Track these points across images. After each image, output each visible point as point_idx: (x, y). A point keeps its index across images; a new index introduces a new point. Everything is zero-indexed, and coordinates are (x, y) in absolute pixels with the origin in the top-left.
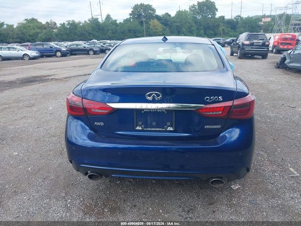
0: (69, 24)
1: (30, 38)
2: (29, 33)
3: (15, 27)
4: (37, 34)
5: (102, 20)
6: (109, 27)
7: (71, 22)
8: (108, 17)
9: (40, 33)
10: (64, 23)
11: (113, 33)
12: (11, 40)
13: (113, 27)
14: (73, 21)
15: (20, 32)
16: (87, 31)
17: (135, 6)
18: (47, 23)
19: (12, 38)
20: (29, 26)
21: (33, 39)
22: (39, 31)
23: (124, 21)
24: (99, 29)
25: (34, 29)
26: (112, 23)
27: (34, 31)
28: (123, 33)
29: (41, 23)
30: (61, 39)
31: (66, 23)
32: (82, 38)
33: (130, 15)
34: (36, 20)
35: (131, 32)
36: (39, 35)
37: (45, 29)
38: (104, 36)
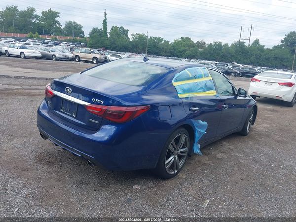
0: (215, 45)
1: (178, 54)
2: (179, 50)
3: (170, 43)
4: (185, 51)
5: (249, 45)
6: (254, 52)
7: (217, 44)
8: (256, 42)
9: (188, 50)
10: (211, 44)
11: (256, 58)
12: (164, 53)
13: (259, 52)
14: (220, 42)
15: (172, 48)
16: (230, 54)
17: (291, 33)
18: (198, 42)
19: (165, 52)
20: (181, 44)
21: (181, 55)
22: (187, 48)
23: (275, 47)
24: (243, 53)
25: (184, 46)
26: (258, 48)
27: (184, 48)
28: (268, 59)
29: (193, 42)
30: (204, 57)
31: (213, 44)
32: (223, 59)
33: (282, 42)
34: (190, 39)
35: (278, 59)
36: (187, 52)
37: (194, 47)
38: (245, 60)
